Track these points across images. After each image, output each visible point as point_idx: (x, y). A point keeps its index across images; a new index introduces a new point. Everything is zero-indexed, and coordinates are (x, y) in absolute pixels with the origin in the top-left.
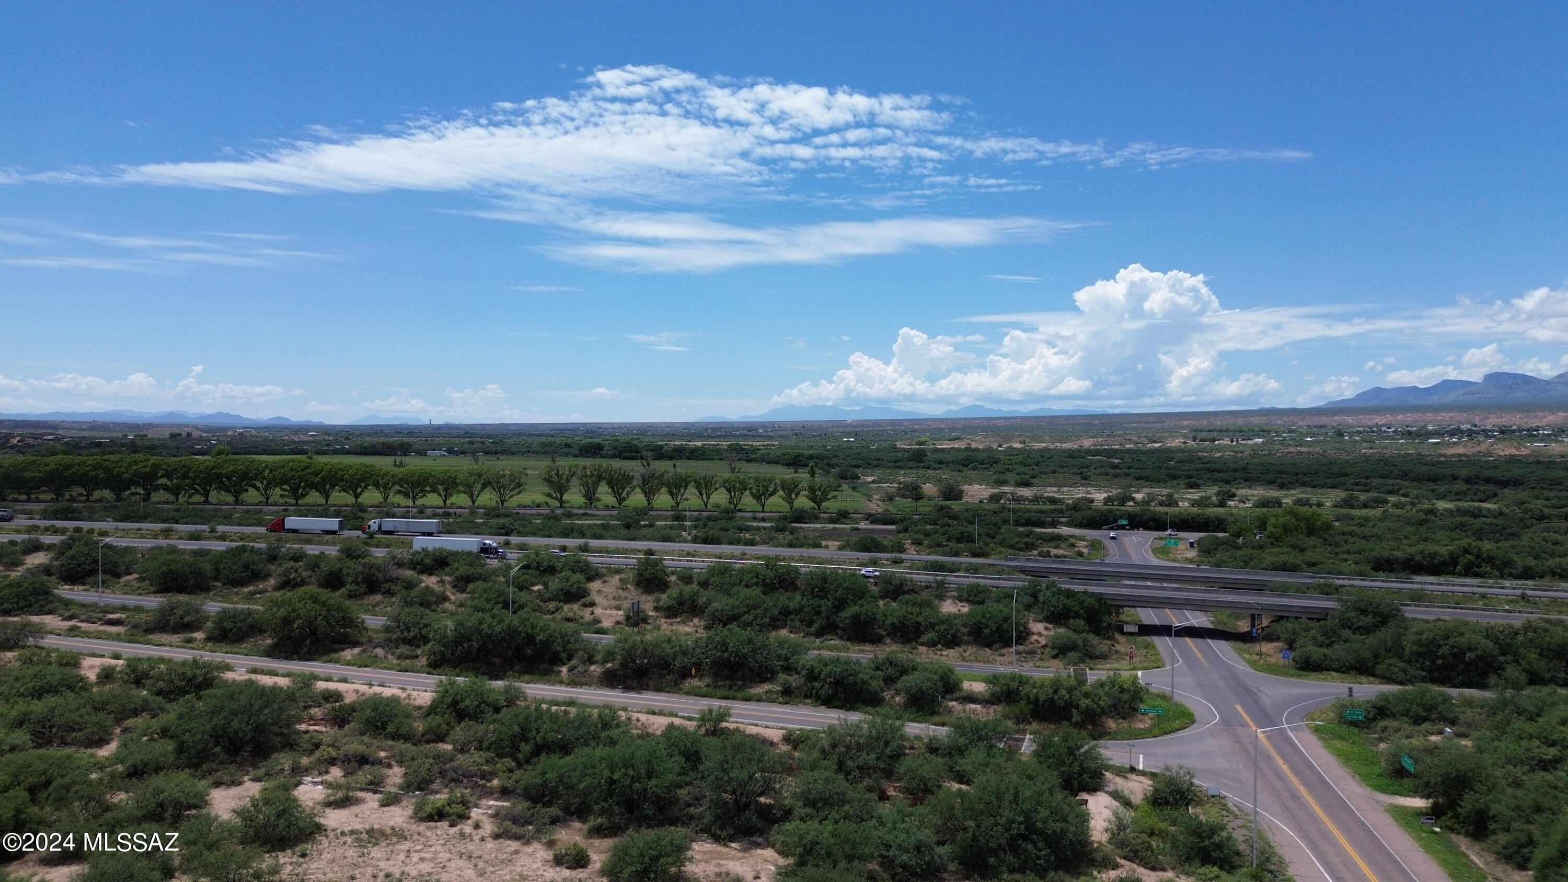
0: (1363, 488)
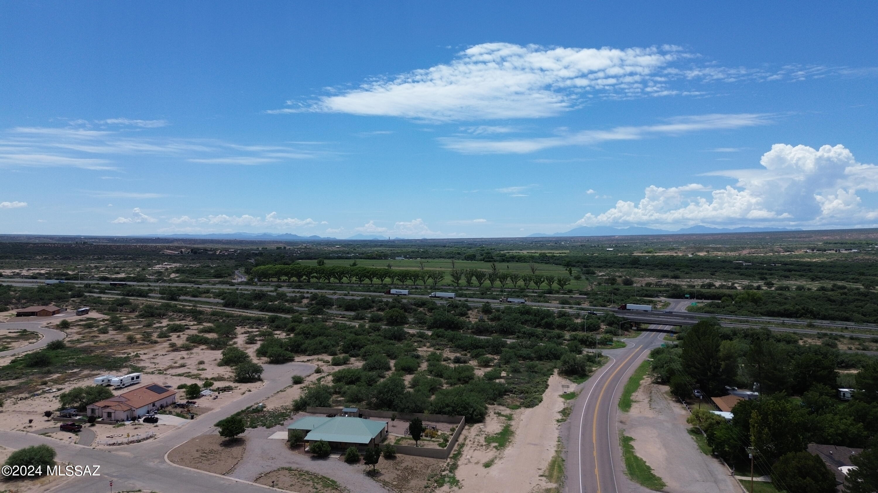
0: (856, 281)
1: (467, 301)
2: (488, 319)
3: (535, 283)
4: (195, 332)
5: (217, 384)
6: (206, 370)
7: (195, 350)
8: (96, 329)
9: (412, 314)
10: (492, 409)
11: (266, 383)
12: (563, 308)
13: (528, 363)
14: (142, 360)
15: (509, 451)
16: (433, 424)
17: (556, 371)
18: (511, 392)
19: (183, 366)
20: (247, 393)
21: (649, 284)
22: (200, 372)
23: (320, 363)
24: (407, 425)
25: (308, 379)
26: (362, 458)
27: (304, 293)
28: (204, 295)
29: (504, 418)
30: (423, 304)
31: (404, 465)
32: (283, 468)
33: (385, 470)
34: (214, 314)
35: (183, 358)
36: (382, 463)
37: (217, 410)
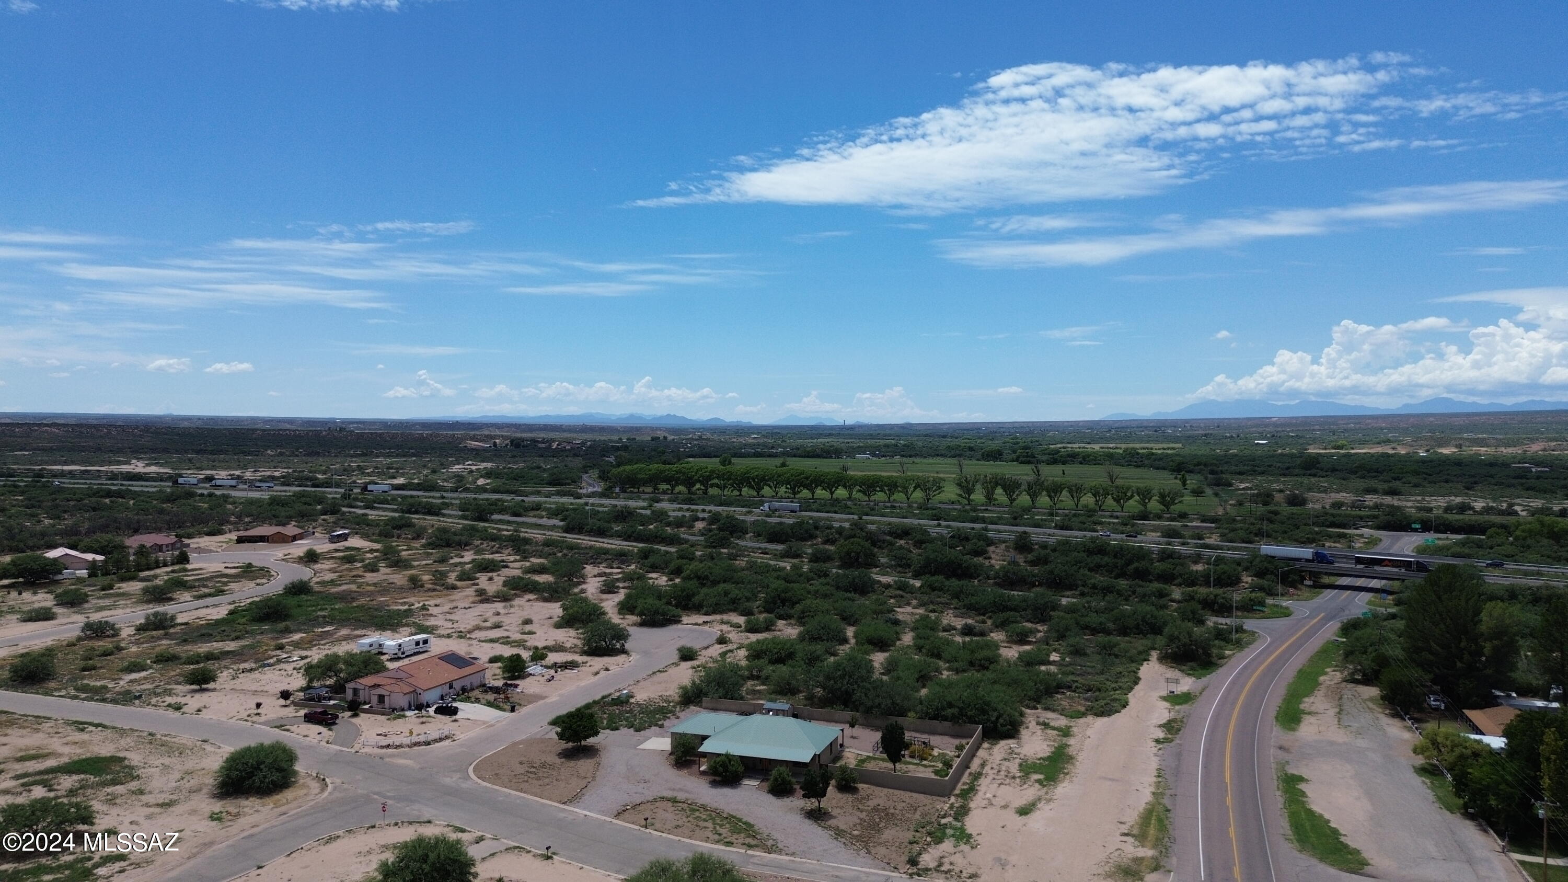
1: (986, 529)
2: (1025, 562)
3: (1115, 500)
4: (517, 573)
5: (553, 658)
6: (534, 633)
7: (517, 602)
8: (359, 565)
9: (885, 551)
10: (1031, 716)
11: (634, 657)
12: (1169, 544)
13: (1101, 638)
14: (431, 615)
15: (1063, 789)
16: (925, 737)
17: (1154, 654)
18: (1069, 688)
19: (497, 626)
20: (603, 673)
21: (1337, 505)
22: (525, 637)
23: (725, 628)
24: (878, 736)
25: (704, 652)
26: (797, 787)
27: (697, 511)
28: (532, 513)
29: (1055, 732)
30: (905, 533)
31: (872, 803)
32: (662, 799)
33: (839, 811)
34: (548, 543)
35: (498, 614)
36: (833, 798)
37: (553, 699)
